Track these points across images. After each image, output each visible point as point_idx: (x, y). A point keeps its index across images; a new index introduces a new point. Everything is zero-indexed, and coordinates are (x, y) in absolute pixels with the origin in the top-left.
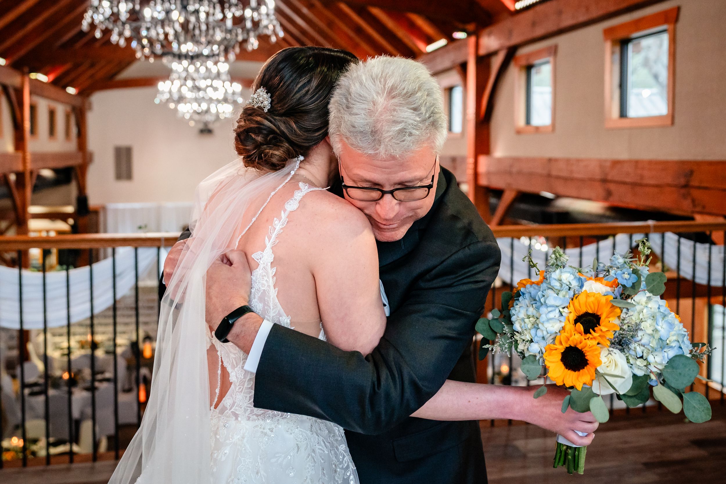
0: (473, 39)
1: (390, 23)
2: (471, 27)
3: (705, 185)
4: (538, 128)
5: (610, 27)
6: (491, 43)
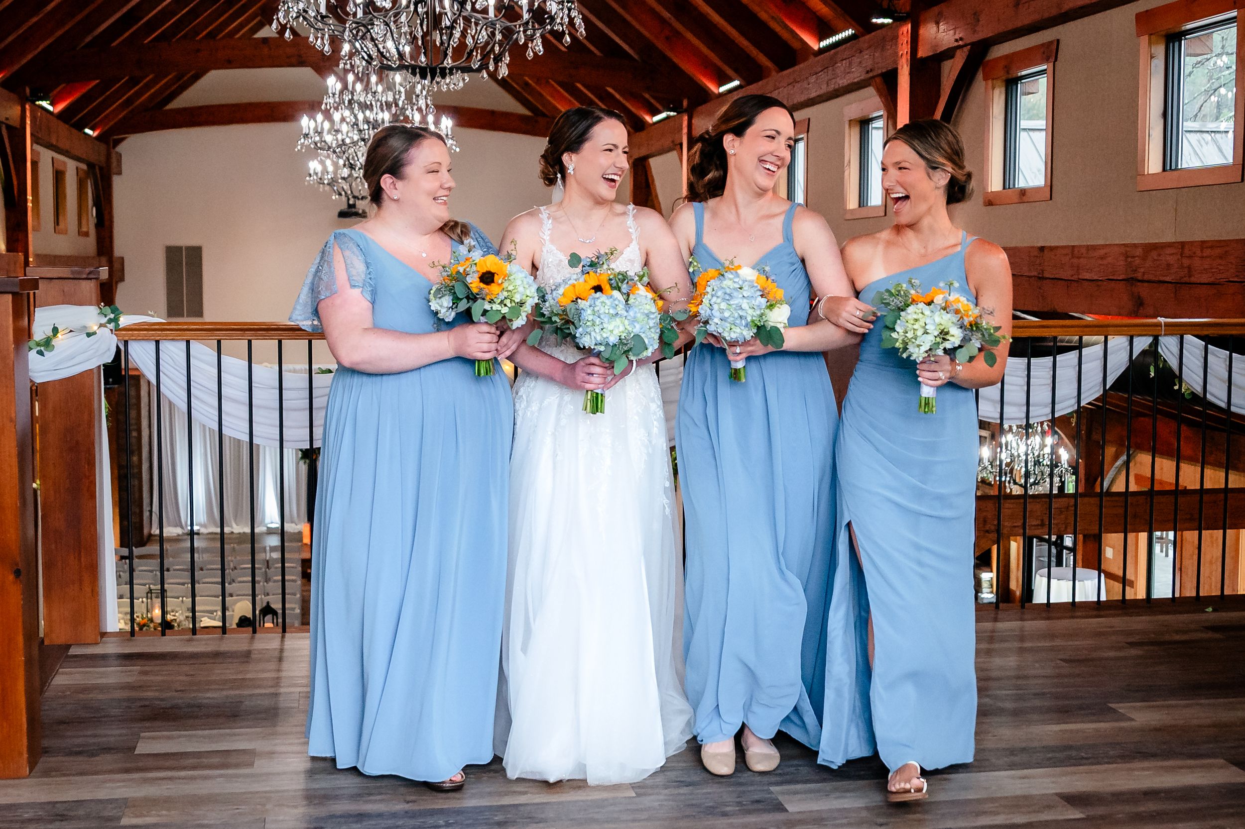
0: (907, 28)
2: (904, 5)
4: (1023, 192)
5: (1147, 11)
6: (941, 35)
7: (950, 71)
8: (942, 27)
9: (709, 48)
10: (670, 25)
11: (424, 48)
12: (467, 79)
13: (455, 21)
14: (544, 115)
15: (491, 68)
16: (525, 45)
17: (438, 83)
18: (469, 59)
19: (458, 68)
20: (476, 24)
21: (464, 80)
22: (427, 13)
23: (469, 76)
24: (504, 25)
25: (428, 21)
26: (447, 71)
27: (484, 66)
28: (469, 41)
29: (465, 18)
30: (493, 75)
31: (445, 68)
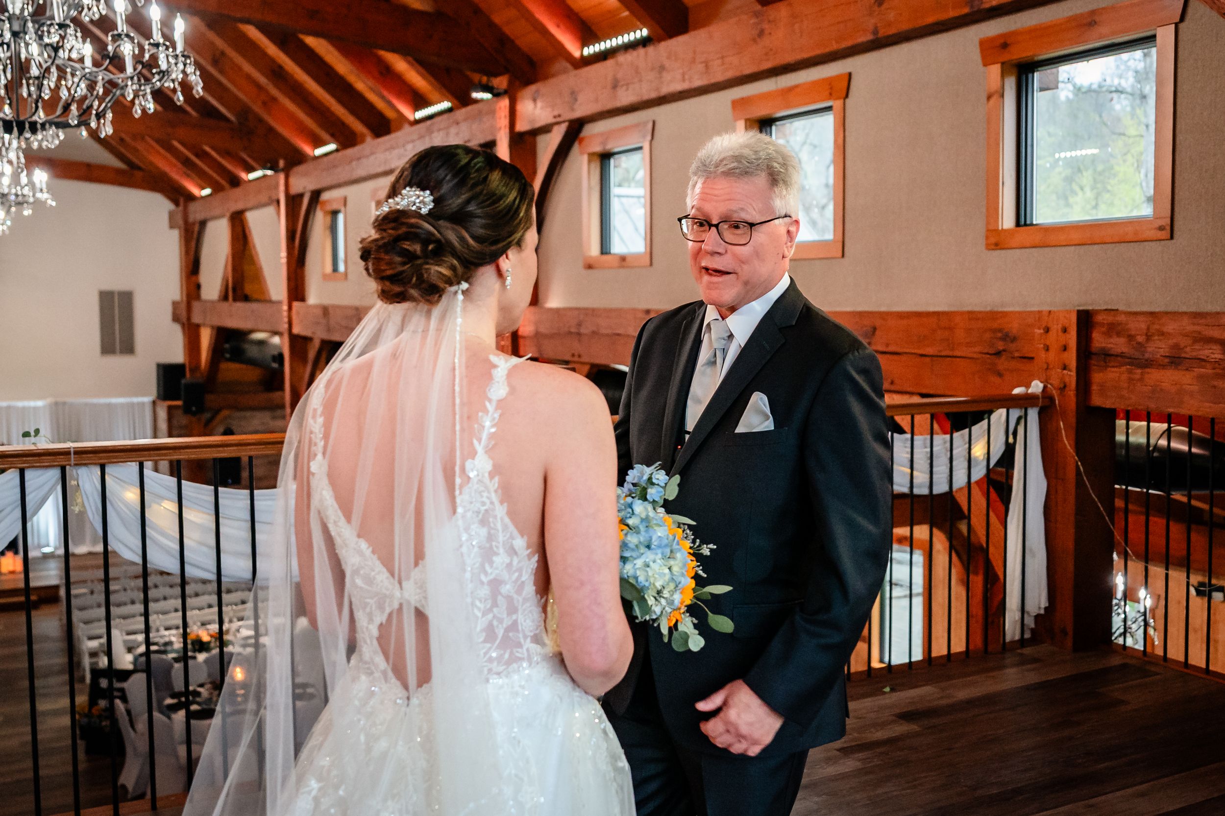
0: (505, 103)
1: (342, 65)
2: (501, 82)
3: (891, 349)
4: (623, 258)
5: (743, 99)
6: (538, 111)
7: (548, 146)
8: (539, 104)
9: (307, 114)
10: (267, 91)
11: (9, 99)
12: (62, 137)
13: (48, 70)
14: (139, 168)
15: (93, 125)
16: (133, 102)
17: (27, 139)
18: (67, 113)
19: (51, 123)
20: (73, 75)
21: (58, 136)
22: (10, 58)
23: (65, 134)
24: (107, 78)
25: (12, 68)
26: (39, 126)
27: (83, 122)
28: (64, 94)
29: (58, 68)
30: (94, 134)
31: (35, 123)
